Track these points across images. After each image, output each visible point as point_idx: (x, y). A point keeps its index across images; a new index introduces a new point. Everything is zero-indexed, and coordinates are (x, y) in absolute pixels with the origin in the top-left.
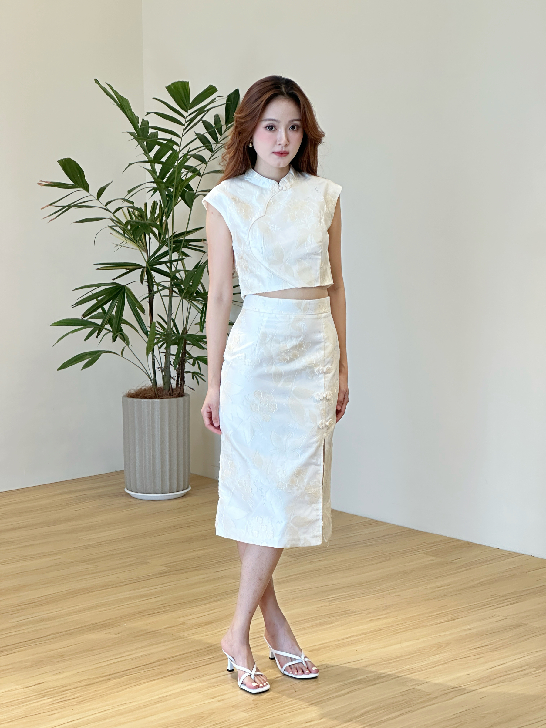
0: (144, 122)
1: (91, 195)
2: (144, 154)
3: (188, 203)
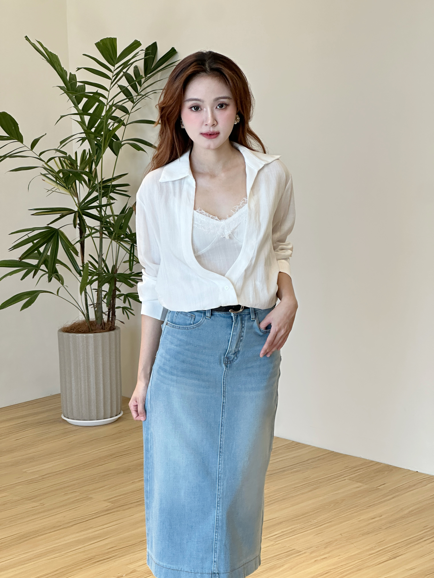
0: (72, 76)
1: (26, 146)
2: (73, 107)
3: (115, 152)
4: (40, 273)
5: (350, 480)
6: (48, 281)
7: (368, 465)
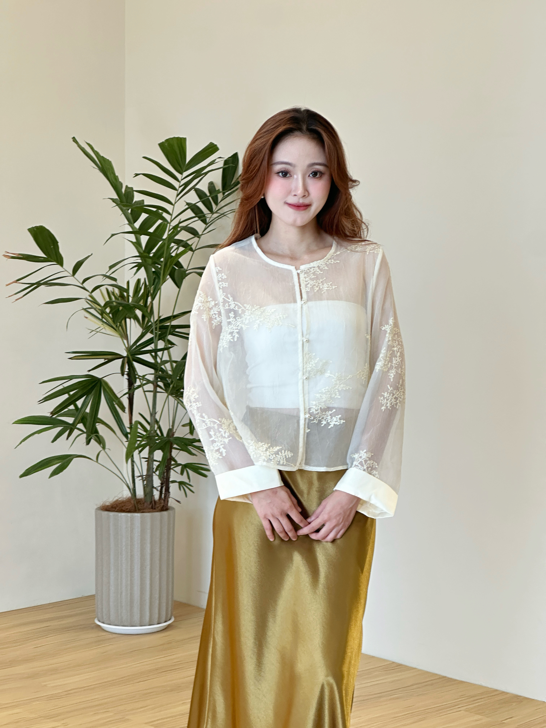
0: (128, 189)
1: (66, 271)
2: (128, 224)
4: (76, 432)
5: (467, 711)
6: (85, 444)
7: (491, 695)
